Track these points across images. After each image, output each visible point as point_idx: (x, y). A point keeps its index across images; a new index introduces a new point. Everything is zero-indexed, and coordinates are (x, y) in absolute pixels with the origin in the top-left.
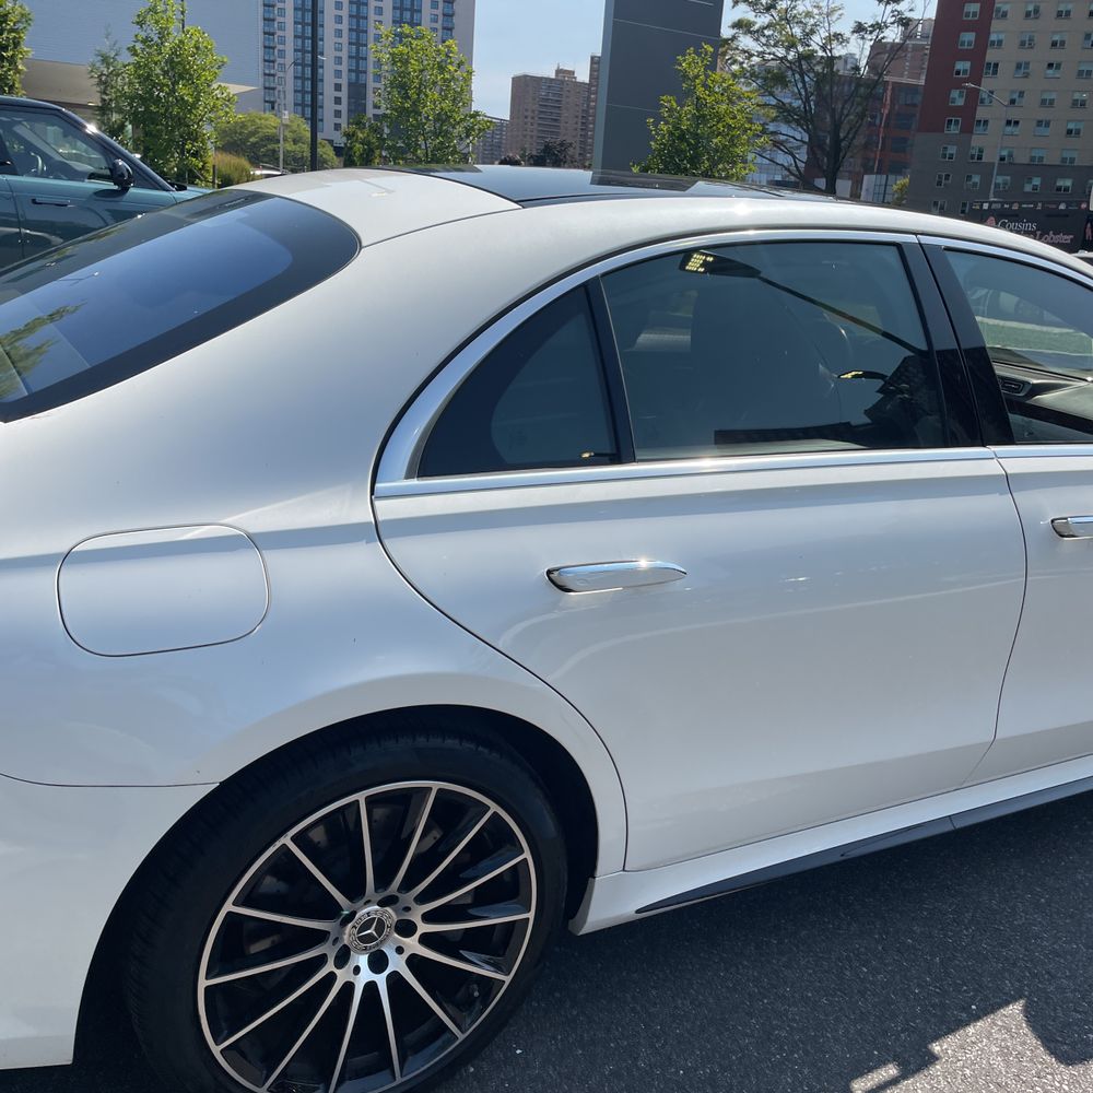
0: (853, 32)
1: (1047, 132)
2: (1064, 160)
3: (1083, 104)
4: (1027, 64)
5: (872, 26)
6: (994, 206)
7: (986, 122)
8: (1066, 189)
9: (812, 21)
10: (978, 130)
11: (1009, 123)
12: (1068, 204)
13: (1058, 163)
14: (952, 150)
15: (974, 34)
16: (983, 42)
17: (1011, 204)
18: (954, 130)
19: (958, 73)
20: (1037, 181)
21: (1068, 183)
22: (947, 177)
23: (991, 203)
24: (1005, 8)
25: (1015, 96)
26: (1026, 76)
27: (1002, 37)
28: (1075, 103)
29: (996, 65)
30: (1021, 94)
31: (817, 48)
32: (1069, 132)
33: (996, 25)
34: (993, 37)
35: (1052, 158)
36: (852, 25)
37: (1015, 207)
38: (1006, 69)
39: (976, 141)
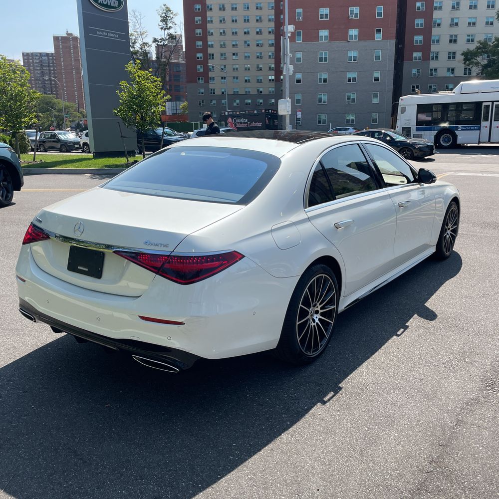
0: (153, 42)
1: (238, 81)
2: (246, 92)
3: (249, 69)
4: (225, 54)
5: (160, 39)
6: (230, 113)
7: (214, 78)
8: (249, 104)
9: (134, 37)
10: (211, 82)
11: (222, 78)
12: (257, 111)
13: (244, 94)
14: (202, 90)
15: (201, 42)
16: (206, 46)
17: (236, 112)
18: (202, 82)
19: (198, 58)
20: (238, 101)
21: (250, 101)
22: (203, 102)
23: (228, 112)
24: (212, 31)
25: (223, 67)
26: (225, 59)
27: (213, 43)
28: (246, 69)
29: (213, 55)
30: (225, 66)
31: (139, 49)
32: (246, 81)
33: (209, 38)
34: (209, 43)
35: (242, 92)
36: (152, 40)
37: (238, 113)
38: (217, 56)
39: (211, 86)
